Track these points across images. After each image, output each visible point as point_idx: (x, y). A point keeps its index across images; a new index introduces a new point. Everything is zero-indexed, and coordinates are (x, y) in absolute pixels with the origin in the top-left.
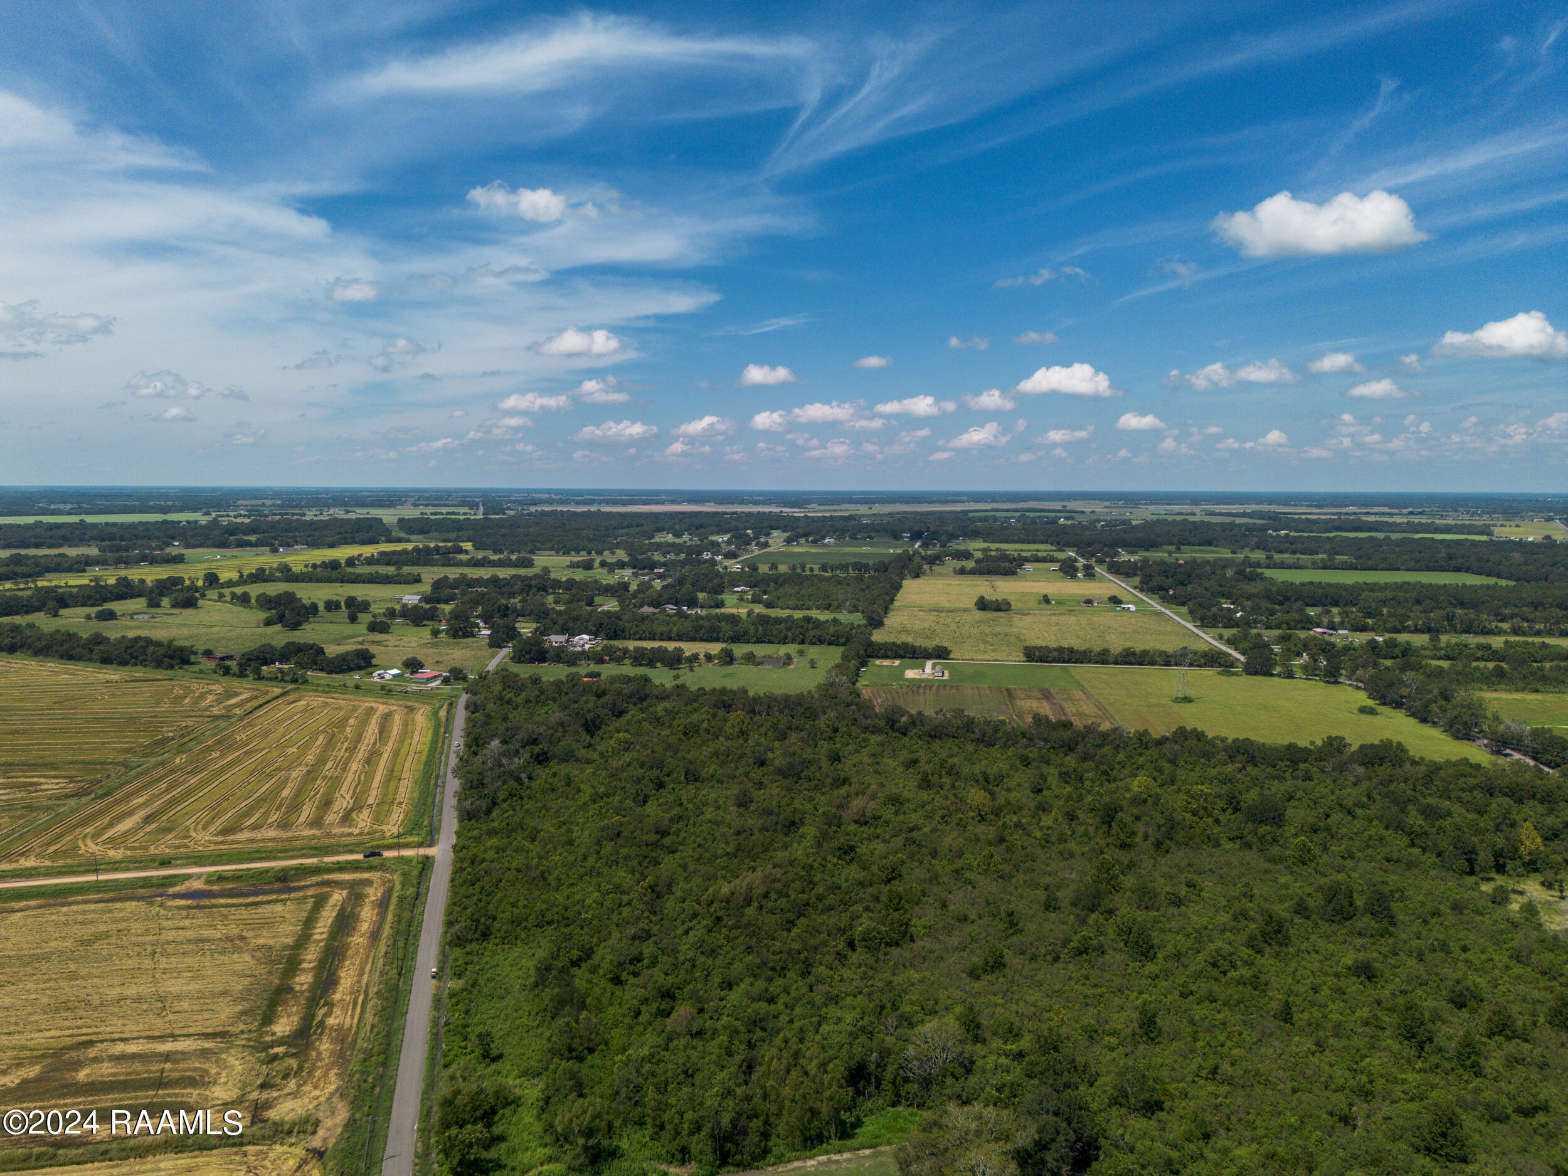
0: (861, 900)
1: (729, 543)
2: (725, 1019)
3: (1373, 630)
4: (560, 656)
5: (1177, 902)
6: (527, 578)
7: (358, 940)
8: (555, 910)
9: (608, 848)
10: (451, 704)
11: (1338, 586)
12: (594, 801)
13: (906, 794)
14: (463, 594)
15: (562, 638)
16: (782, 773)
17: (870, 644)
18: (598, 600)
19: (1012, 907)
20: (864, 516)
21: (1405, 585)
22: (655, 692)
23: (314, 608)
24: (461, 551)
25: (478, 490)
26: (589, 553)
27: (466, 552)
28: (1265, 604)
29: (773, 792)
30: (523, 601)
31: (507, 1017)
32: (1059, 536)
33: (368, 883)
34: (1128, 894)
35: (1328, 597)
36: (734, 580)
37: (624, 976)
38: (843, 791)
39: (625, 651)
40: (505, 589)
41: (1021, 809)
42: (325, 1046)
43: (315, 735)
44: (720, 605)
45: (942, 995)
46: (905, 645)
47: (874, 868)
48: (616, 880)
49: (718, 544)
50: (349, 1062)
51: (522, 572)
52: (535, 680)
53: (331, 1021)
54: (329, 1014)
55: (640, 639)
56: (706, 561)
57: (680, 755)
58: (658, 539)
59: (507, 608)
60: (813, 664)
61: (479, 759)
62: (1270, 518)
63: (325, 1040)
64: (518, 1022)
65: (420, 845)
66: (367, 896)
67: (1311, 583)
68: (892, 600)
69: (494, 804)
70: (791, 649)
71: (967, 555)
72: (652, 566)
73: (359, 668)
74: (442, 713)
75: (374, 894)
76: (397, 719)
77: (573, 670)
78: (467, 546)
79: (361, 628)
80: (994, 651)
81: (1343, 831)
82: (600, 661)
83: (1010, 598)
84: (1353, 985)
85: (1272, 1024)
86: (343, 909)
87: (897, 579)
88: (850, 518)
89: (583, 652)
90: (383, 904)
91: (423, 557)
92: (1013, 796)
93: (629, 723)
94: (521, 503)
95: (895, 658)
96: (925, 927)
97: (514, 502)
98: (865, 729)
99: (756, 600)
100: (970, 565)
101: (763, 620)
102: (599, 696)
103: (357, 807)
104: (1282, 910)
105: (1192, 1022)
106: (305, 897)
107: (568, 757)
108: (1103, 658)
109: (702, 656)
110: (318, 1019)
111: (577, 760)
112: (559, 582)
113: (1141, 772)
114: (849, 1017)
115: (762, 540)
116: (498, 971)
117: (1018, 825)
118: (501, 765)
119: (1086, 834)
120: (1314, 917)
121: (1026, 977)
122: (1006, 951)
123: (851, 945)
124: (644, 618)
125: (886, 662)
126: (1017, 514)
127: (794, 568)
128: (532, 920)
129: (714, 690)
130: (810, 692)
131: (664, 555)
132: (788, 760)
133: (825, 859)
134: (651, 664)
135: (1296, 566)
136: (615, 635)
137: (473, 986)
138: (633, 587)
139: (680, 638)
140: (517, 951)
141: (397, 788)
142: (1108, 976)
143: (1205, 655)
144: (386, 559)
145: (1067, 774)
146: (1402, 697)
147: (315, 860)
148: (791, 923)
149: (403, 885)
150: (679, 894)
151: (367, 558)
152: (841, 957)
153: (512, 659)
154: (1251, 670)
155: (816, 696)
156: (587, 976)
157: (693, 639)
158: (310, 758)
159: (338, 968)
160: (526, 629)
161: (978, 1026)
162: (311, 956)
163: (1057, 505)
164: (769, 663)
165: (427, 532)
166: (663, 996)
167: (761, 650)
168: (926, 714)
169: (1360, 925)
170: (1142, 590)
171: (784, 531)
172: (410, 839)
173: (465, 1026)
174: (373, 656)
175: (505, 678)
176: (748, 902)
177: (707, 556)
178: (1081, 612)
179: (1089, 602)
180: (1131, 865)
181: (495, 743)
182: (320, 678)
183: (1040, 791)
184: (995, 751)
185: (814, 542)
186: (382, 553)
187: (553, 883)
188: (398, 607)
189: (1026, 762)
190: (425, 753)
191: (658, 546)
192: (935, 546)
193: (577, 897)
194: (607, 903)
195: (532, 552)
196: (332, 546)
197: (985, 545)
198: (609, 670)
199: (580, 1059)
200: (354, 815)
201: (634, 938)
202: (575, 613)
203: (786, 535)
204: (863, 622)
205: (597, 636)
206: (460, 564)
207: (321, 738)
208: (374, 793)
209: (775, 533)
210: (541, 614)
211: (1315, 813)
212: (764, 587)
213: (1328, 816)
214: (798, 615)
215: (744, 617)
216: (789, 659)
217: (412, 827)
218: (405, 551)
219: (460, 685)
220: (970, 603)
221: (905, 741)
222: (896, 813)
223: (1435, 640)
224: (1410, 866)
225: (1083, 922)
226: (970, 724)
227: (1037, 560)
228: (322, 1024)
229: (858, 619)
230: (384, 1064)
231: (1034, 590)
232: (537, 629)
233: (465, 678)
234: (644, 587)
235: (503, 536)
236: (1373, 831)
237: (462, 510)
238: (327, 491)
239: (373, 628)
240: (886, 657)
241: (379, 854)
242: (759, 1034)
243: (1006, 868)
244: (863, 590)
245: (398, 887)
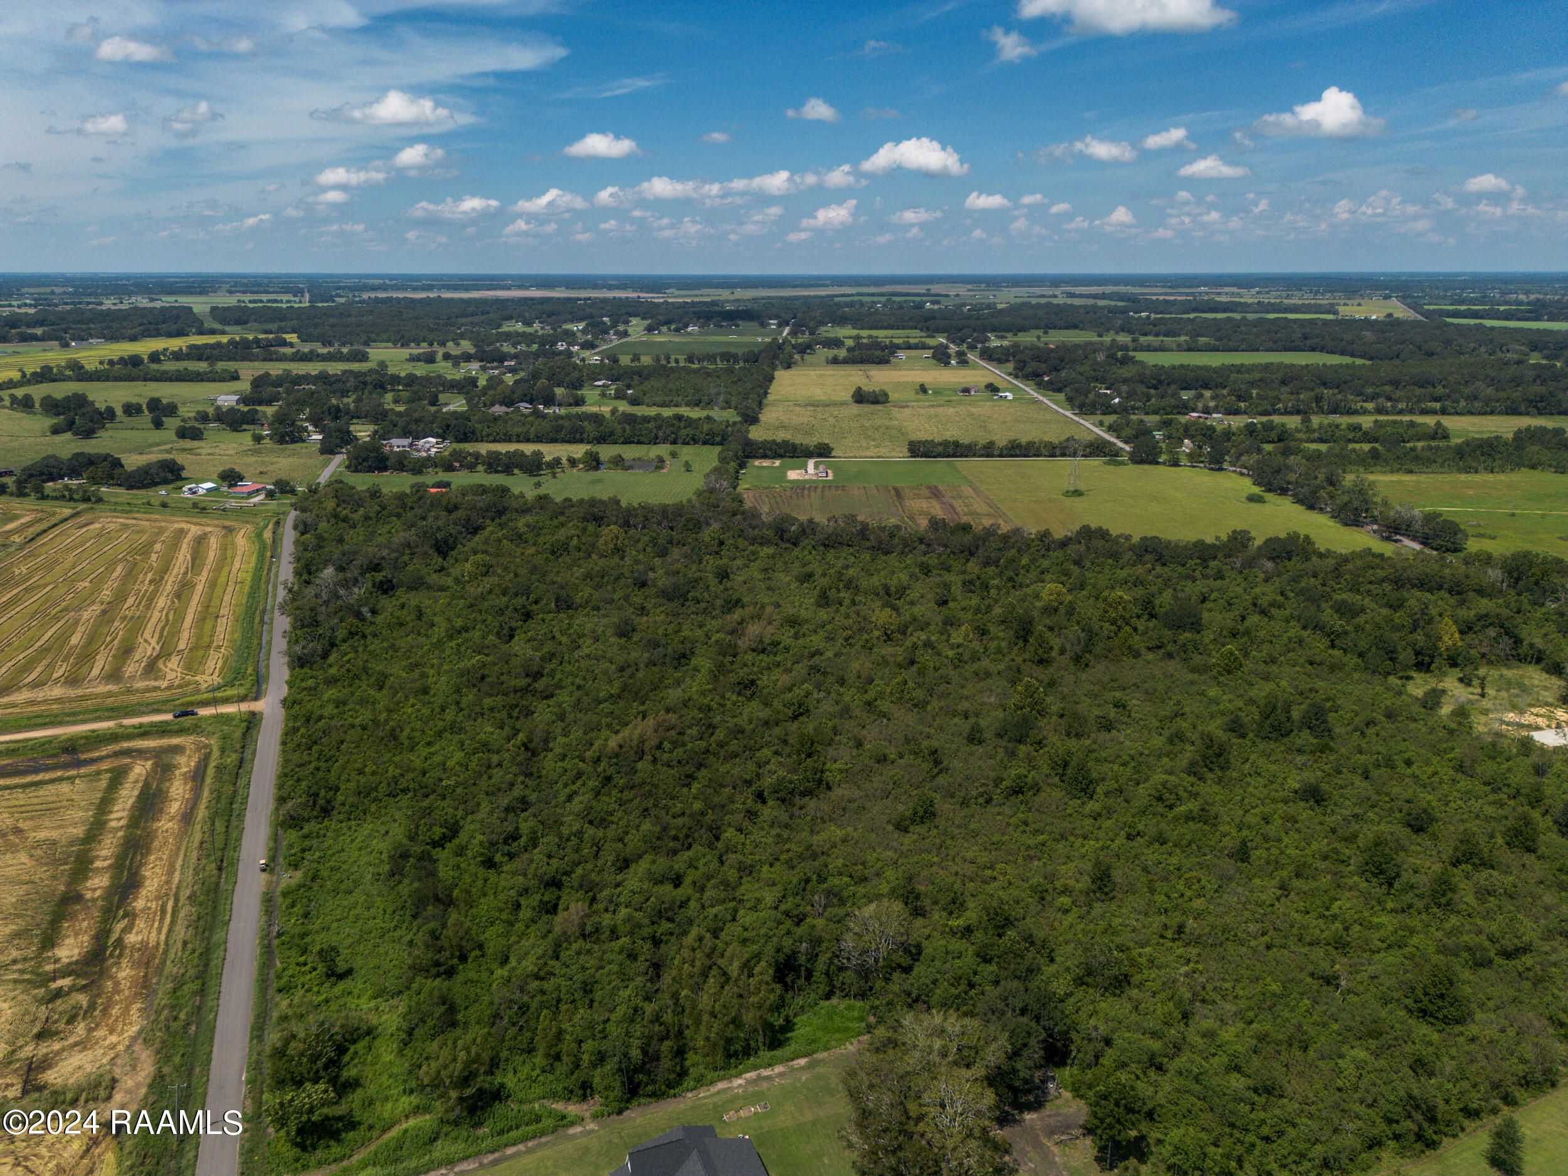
0: (768, 744)
1: (584, 331)
2: (623, 912)
3: (1245, 413)
4: (402, 464)
5: (1107, 726)
6: (364, 374)
7: (166, 825)
8: (411, 775)
9: (469, 697)
10: (278, 523)
11: (1207, 369)
12: (451, 637)
13: (803, 613)
14: (289, 392)
15: (406, 442)
16: (667, 595)
17: (748, 443)
18: (442, 398)
19: (935, 743)
20: (728, 301)
21: (1267, 367)
22: (514, 505)
23: (110, 414)
24: (284, 343)
25: (304, 276)
26: (431, 344)
27: (291, 345)
28: (1141, 389)
29: (657, 620)
30: (358, 400)
31: (357, 917)
32: (929, 322)
33: (178, 750)
34: (1055, 718)
35: (1201, 380)
36: (595, 373)
37: (498, 858)
38: (737, 615)
39: (477, 456)
40: (336, 386)
41: (928, 624)
42: (124, 972)
43: (112, 565)
44: (579, 402)
45: (870, 857)
46: (785, 443)
47: (777, 704)
48: (482, 737)
49: (573, 334)
50: (155, 992)
51: (356, 366)
52: (375, 493)
53: (132, 938)
54: (128, 930)
55: (494, 441)
56: (560, 353)
57: (548, 578)
58: (506, 327)
59: (338, 409)
60: (688, 468)
61: (310, 591)
62: (1129, 300)
63: (124, 962)
64: (371, 923)
65: (243, 699)
66: (177, 767)
67: (1182, 366)
68: (766, 394)
69: (333, 645)
70: (662, 450)
71: (837, 343)
72: (501, 358)
73: (166, 482)
74: (268, 535)
75: (185, 763)
76: (214, 542)
77: (419, 479)
78: (292, 338)
79: (168, 434)
80: (876, 446)
81: (1262, 634)
82: (450, 468)
83: (887, 389)
84: (1303, 811)
85: (1229, 865)
86: (146, 785)
87: (769, 370)
88: (714, 303)
89: (429, 458)
90: (197, 776)
91: (241, 351)
92: (917, 610)
93: (486, 542)
94: (351, 289)
95: (774, 458)
96: (841, 771)
97: (343, 288)
98: (753, 541)
99: (619, 396)
100: (842, 353)
101: (630, 419)
102: (450, 511)
103: (165, 653)
104: (1215, 728)
105: (1145, 870)
106: (99, 773)
107: (417, 584)
108: (989, 450)
109: (564, 460)
110: (115, 936)
111: (429, 588)
112: (398, 377)
113: (1048, 577)
114: (769, 897)
115: (621, 328)
116: (344, 856)
117: (928, 644)
118: (338, 597)
119: (999, 651)
120: (1251, 735)
121: (959, 827)
122: (937, 797)
123: (760, 797)
124: (496, 419)
125: (766, 463)
126: (883, 299)
127: (658, 359)
128: (383, 788)
129: (582, 501)
130: (689, 501)
131: (514, 346)
132: (673, 580)
133: (723, 697)
134: (508, 470)
135: (1162, 349)
136: (466, 437)
137: (313, 879)
138: (482, 382)
139: (539, 439)
140: (367, 829)
141: (214, 627)
142: (1049, 820)
143: (1090, 445)
144: (196, 353)
145: (971, 582)
146: (1289, 483)
147: (111, 724)
148: (691, 777)
149: (223, 751)
150: (558, 750)
151: (173, 353)
152: (751, 814)
153: (347, 467)
154: (1137, 459)
155: (697, 505)
156: (453, 861)
157: (554, 441)
158: (106, 594)
159: (141, 865)
160: (363, 432)
161: (918, 897)
162: (106, 852)
163: (921, 289)
164: (641, 467)
165: (246, 322)
166: (547, 885)
167: (630, 452)
168: (817, 520)
169: (1299, 741)
170: (1016, 377)
171: (643, 318)
172: (230, 692)
173: (303, 936)
174: (182, 468)
175: (339, 490)
176: (641, 755)
177: (561, 346)
178: (959, 403)
179: (966, 390)
180: (1052, 684)
181: (329, 572)
182: (117, 495)
183: (945, 603)
184: (892, 559)
185: (677, 330)
186: (192, 347)
187: (406, 742)
188: (211, 410)
189: (926, 570)
190: (248, 583)
191: (507, 336)
192: (803, 333)
193: (438, 759)
194: (473, 765)
195: (366, 344)
196: (133, 339)
197: (855, 332)
198: (461, 479)
199: (450, 973)
200: (160, 664)
201: (508, 809)
202: (417, 415)
203: (646, 323)
204: (738, 419)
205: (444, 439)
206: (283, 358)
207: (119, 569)
208: (185, 635)
209: (634, 321)
210: (378, 416)
211: (1231, 615)
212: (627, 381)
213: (1243, 618)
214: (667, 412)
215: (608, 416)
216: (660, 463)
217: (234, 676)
218: (219, 345)
219: (289, 500)
220: (847, 395)
221: (796, 551)
222: (796, 637)
223: (1306, 421)
224: (1333, 668)
225: (1013, 754)
226: (864, 532)
227: (909, 347)
228: (119, 942)
229: (731, 415)
230: (202, 992)
231: (910, 379)
232: (375, 432)
233: (293, 492)
234: (494, 382)
235: (332, 326)
236: (1292, 633)
237: (285, 298)
238: (128, 277)
239: (182, 434)
240: (765, 457)
241: (193, 714)
242: (665, 926)
243: (919, 694)
244: (734, 383)
245: (216, 754)
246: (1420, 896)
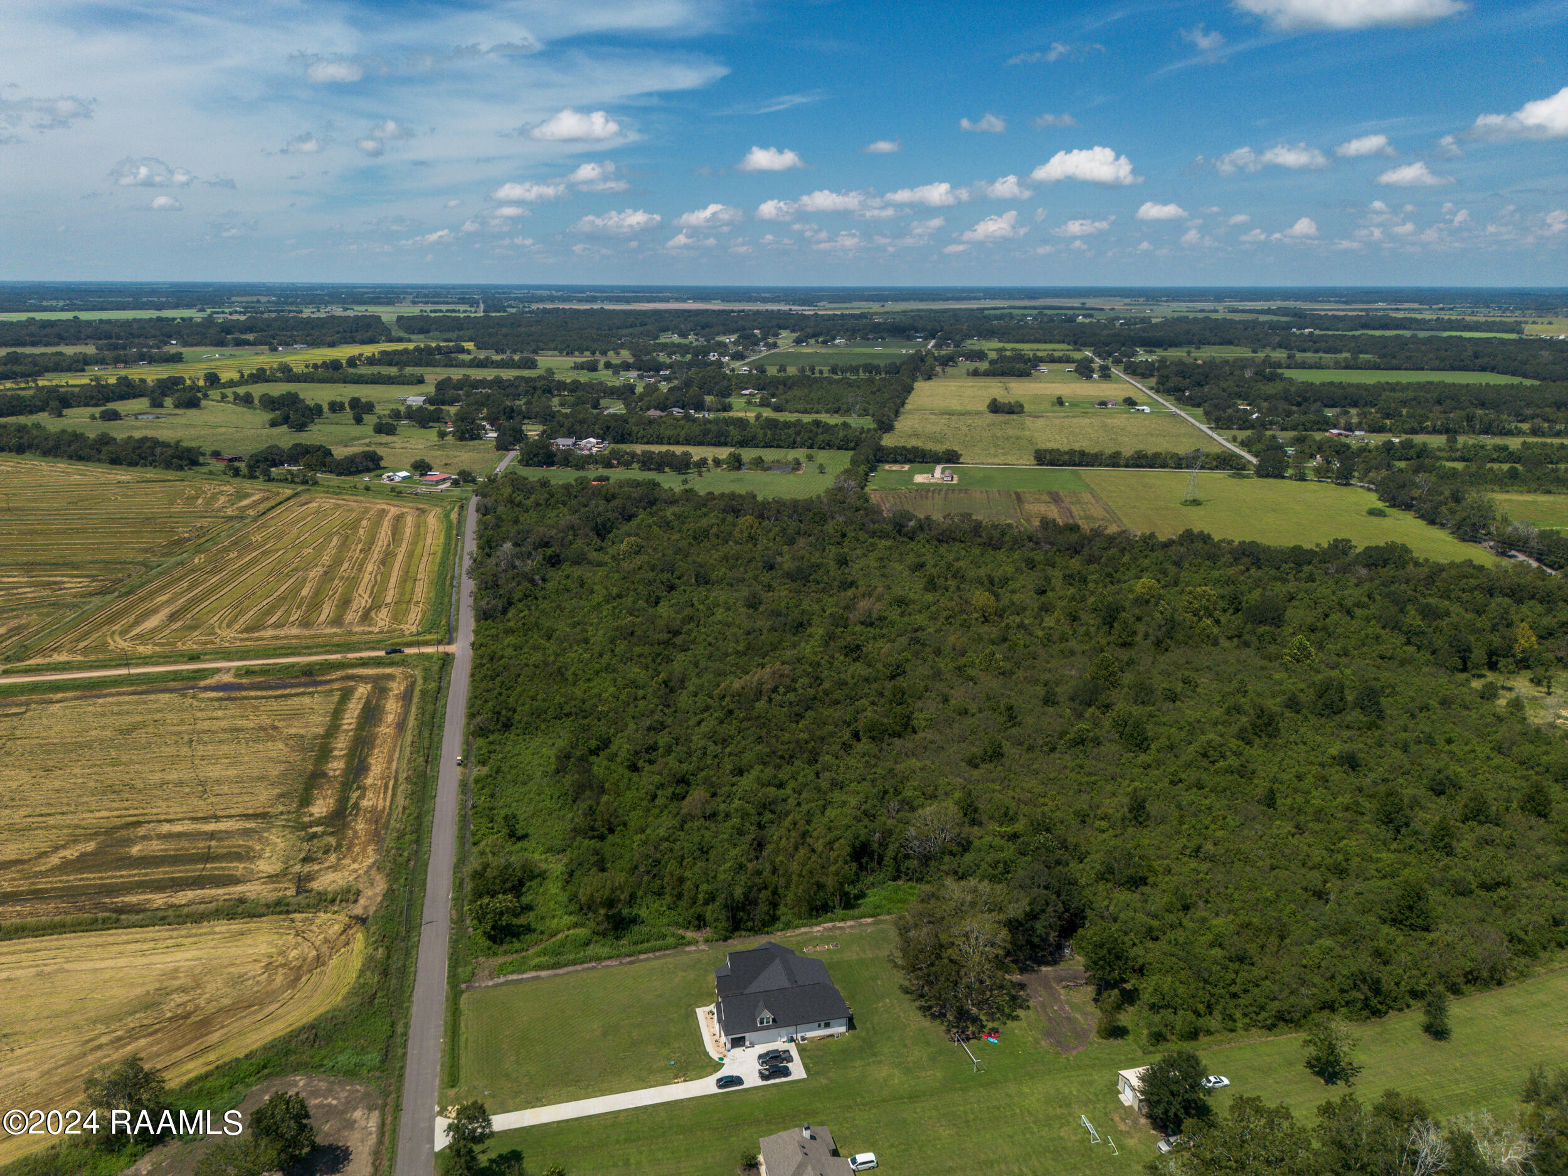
0: (867, 695)
1: (736, 343)
2: (737, 803)
3: (1390, 431)
4: (567, 460)
5: (1173, 697)
6: (531, 380)
7: (385, 730)
8: (573, 703)
9: (621, 646)
10: (462, 507)
11: (1359, 386)
12: (608, 602)
13: (912, 595)
14: (468, 395)
15: (570, 441)
16: (791, 576)
17: (880, 448)
18: (603, 402)
19: (1012, 701)
20: (876, 314)
21: (1427, 385)
22: (664, 496)
23: (318, 411)
24: (463, 350)
25: (478, 287)
26: (593, 353)
27: (469, 352)
28: (1282, 405)
29: (782, 594)
30: (528, 403)
31: (531, 800)
32: (1079, 337)
33: (390, 677)
34: (1126, 690)
35: (1345, 398)
36: (742, 382)
37: (640, 764)
38: (850, 593)
39: (633, 455)
40: (509, 390)
41: (1024, 609)
42: (361, 826)
43: (329, 537)
44: (727, 408)
45: (942, 781)
46: (915, 449)
47: (879, 666)
48: (631, 676)
49: (725, 345)
50: (384, 840)
51: (526, 373)
52: (545, 484)
53: (365, 803)
54: (362, 797)
55: (648, 443)
56: (712, 363)
57: (690, 559)
58: (663, 339)
59: (512, 410)
60: (822, 469)
61: (492, 561)
62: (1295, 315)
63: (360, 819)
64: (541, 805)
65: (440, 642)
66: (390, 690)
67: (1332, 384)
68: (903, 403)
69: (510, 604)
70: (800, 453)
71: (980, 355)
72: (657, 368)
73: (368, 470)
74: (454, 516)
75: (397, 688)
76: (409, 521)
77: (581, 474)
78: (469, 345)
79: (367, 429)
80: (1004, 454)
81: (1340, 630)
82: (609, 465)
83: (1022, 400)
84: (1336, 774)
85: (1255, 809)
86: (368, 702)
87: (908, 381)
88: (862, 316)
89: (591, 455)
90: (406, 697)
91: (425, 357)
92: (1016, 597)
93: (639, 526)
94: (520, 300)
95: (904, 462)
96: (926, 720)
97: (515, 299)
98: (873, 534)
99: (764, 404)
100: (984, 366)
101: (772, 424)
102: (608, 501)
103: (376, 606)
104: (1273, 704)
105: (1179, 807)
106: (332, 691)
107: (580, 560)
108: (1114, 460)
109: (710, 461)
110: (353, 801)
111: (590, 563)
112: (564, 383)
113: (1145, 574)
114: (853, 801)
115: (771, 340)
116: (520, 758)
117: (1021, 626)
118: (514, 567)
119: (1087, 634)
120: (1304, 711)
121: (1022, 766)
122: (1004, 742)
123: (856, 736)
124: (651, 422)
125: (895, 467)
126: (1035, 312)
127: (803, 370)
128: (551, 713)
129: (723, 495)
130: (818, 497)
131: (670, 355)
132: (797, 564)
133: (832, 657)
134: (659, 468)
135: (1318, 366)
136: (622, 439)
137: (497, 772)
138: (639, 389)
139: (688, 442)
140: (537, 741)
141: (413, 588)
142: (1102, 765)
143: (1217, 457)
144: (388, 359)
145: (1071, 576)
146: (1413, 499)
147: (339, 656)
148: (799, 716)
149: (425, 679)
150: (691, 688)
151: (368, 358)
152: (846, 747)
153: (520, 462)
154: (1263, 472)
155: (825, 501)
156: (605, 762)
157: (701, 444)
158: (326, 559)
159: (368, 755)
160: (533, 431)
161: (976, 810)
162: (341, 745)
163: (1076, 303)
164: (779, 468)
165: (428, 331)
166: (678, 782)
167: (770, 455)
168: (934, 518)
169: (1348, 718)
170: (1157, 391)
171: (793, 331)
172: (428, 637)
173: (492, 809)
174: (381, 458)
175: (514, 481)
176: (759, 694)
177: (713, 357)
178: (1095, 414)
179: (1103, 404)
180: (1130, 663)
181: (508, 546)
182: (329, 480)
183: (1044, 592)
184: (1001, 555)
185: (824, 342)
186: (383, 353)
187: (571, 678)
188: (402, 409)
189: (1031, 565)
190: (439, 554)
191: (664, 347)
192: (948, 345)
193: (595, 691)
194: (622, 697)
195: (535, 352)
196: (332, 345)
197: (1001, 345)
198: (618, 474)
199: (602, 838)
200: (373, 614)
201: (649, 729)
202: (581, 416)
203: (795, 335)
204: (873, 426)
205: (603, 439)
206: (462, 365)
207: (335, 539)
208: (391, 593)
209: (784, 333)
210: (547, 417)
211: (1315, 613)
212: (772, 390)
213: (1327, 616)
214: (807, 418)
215: (752, 421)
216: (797, 465)
217: (432, 627)
218: (406, 351)
219: (470, 488)
220: (983, 406)
221: (912, 545)
222: (902, 615)
223: (1452, 441)
224: (1403, 663)
225: (1080, 716)
226: (977, 528)
227: (1053, 360)
228: (356, 805)
229: (868, 422)
230: (418, 842)
231: (1048, 392)
232: (544, 432)
233: (474, 481)
234: (651, 389)
235: (505, 336)
236: (1370, 631)
237: (462, 308)
238: (322, 287)
239: (380, 429)
240: (895, 461)
241: (400, 651)
242: (768, 816)
243: (1008, 666)
244: (873, 393)
245: (420, 681)
246: (1423, 842)
